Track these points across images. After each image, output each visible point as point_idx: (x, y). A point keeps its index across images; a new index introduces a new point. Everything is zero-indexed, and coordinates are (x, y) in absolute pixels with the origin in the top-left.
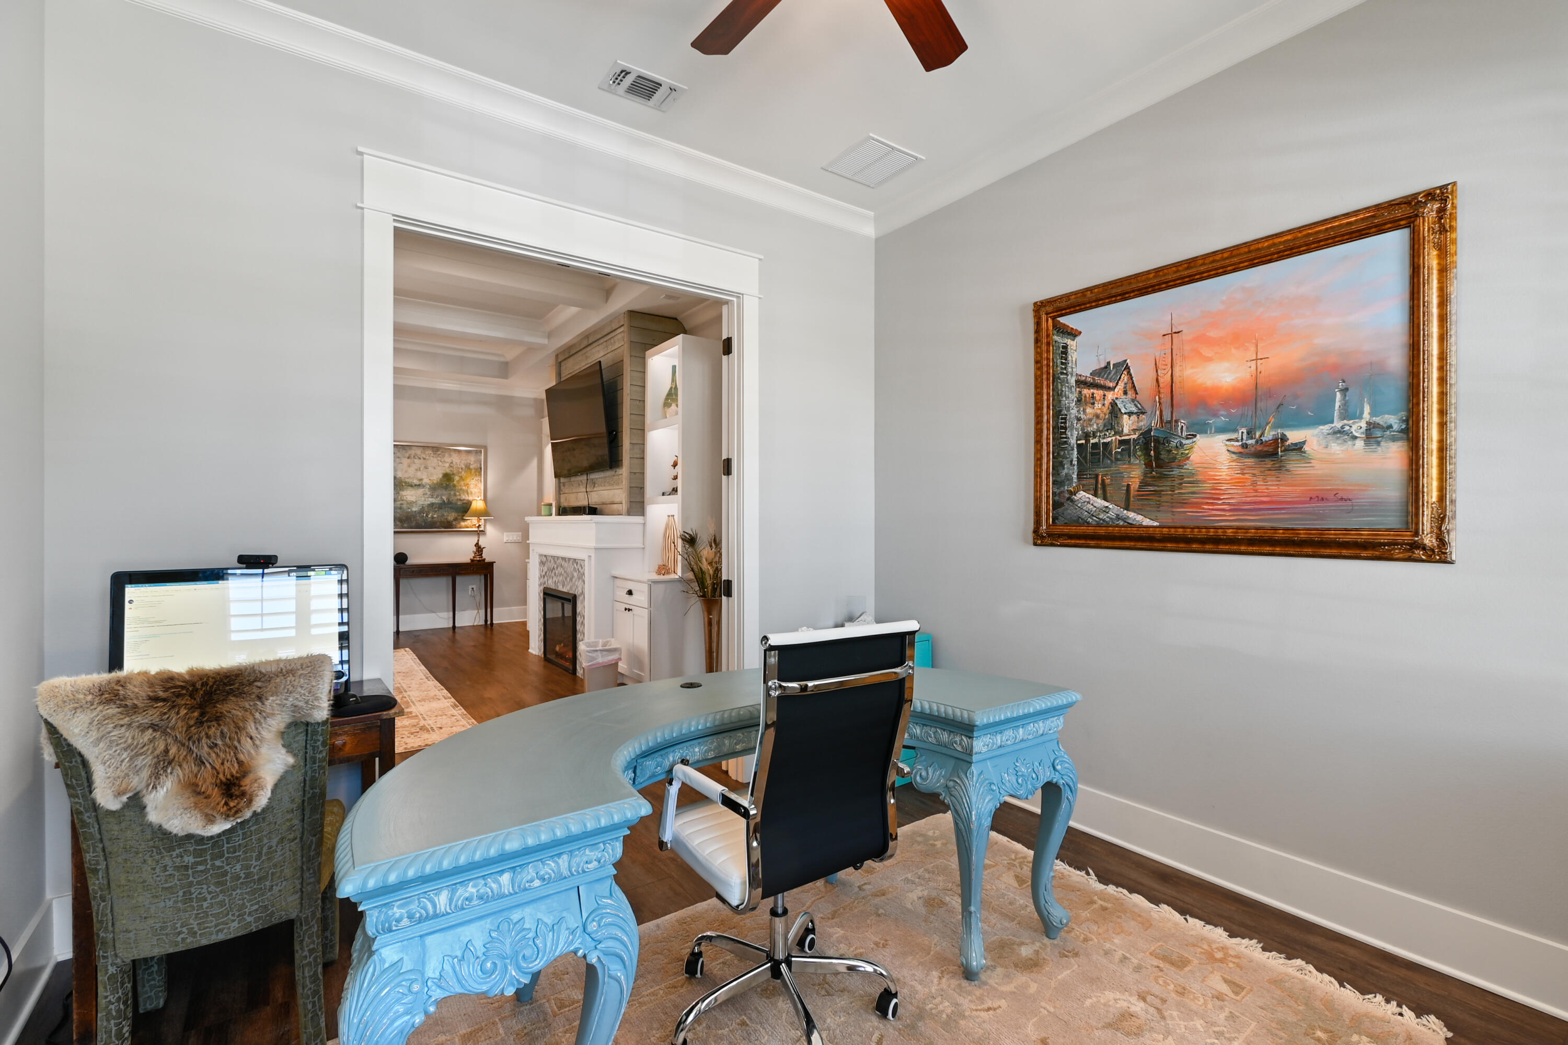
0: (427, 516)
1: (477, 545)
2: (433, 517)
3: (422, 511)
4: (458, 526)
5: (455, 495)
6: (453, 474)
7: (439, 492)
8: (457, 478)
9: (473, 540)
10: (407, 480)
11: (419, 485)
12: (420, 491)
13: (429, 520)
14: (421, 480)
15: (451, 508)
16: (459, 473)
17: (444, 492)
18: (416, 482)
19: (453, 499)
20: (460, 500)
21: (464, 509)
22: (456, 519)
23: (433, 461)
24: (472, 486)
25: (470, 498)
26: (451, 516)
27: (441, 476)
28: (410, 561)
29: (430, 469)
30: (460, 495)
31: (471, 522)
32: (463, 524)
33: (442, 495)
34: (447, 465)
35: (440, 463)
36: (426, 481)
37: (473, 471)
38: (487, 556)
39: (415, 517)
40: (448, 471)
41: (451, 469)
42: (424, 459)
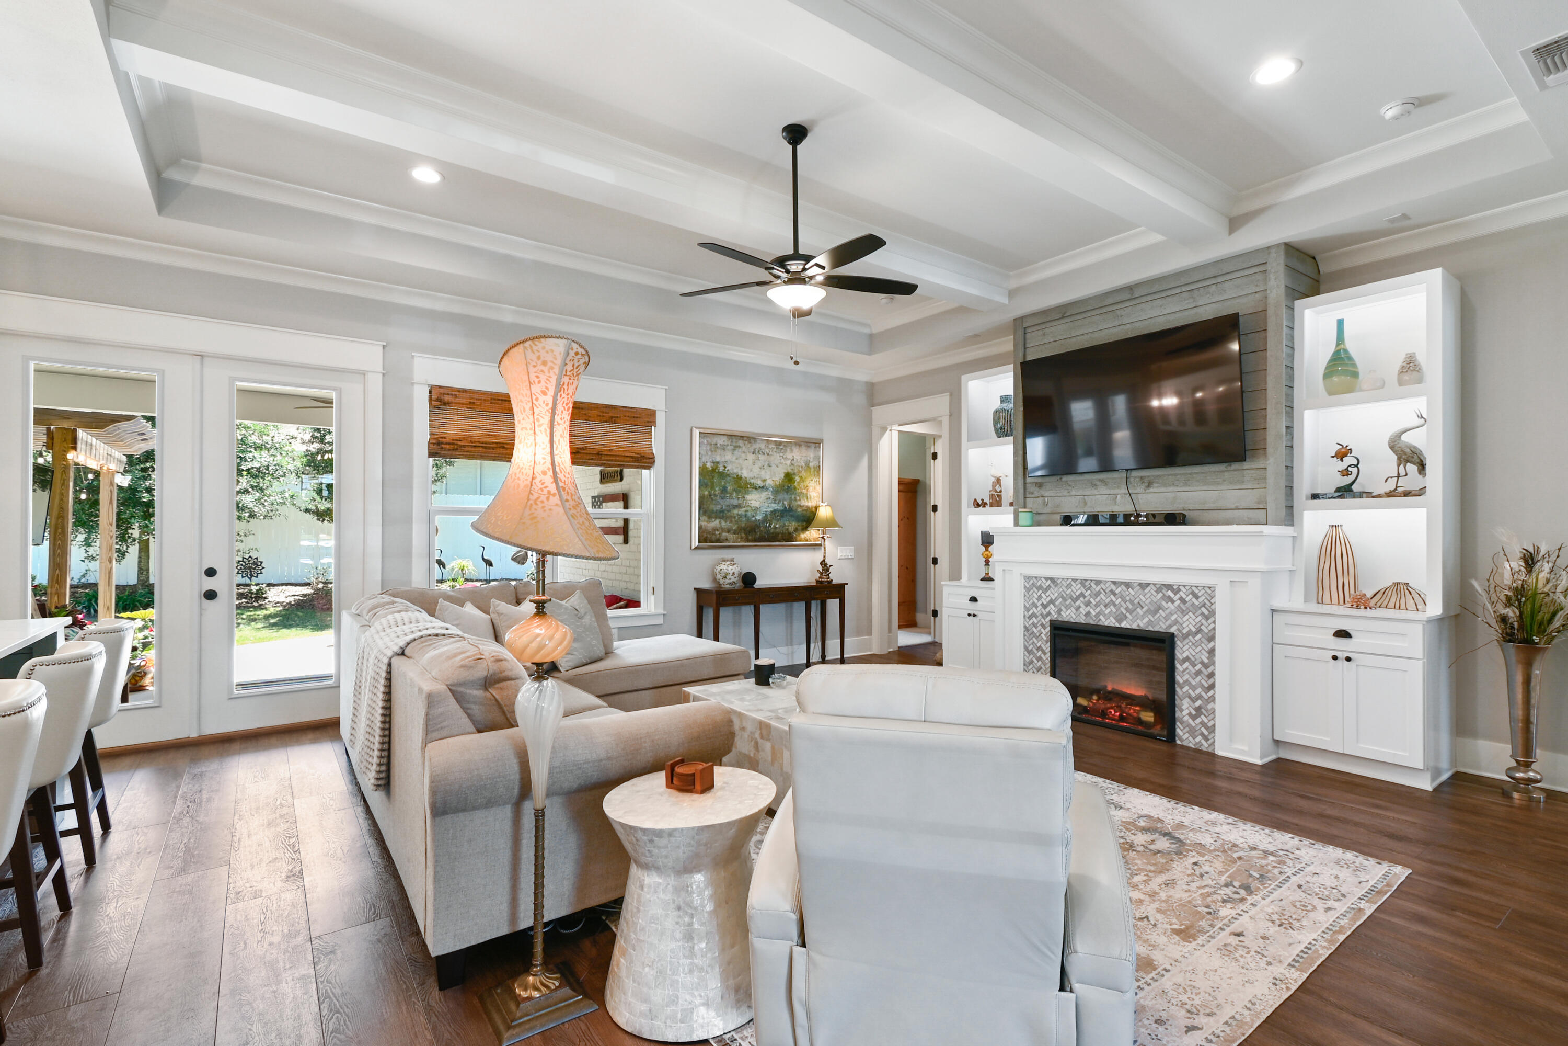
0: (770, 526)
1: (823, 563)
2: (775, 528)
3: (765, 519)
4: (798, 538)
5: (795, 500)
6: (794, 474)
7: (780, 496)
8: (797, 479)
9: (818, 556)
10: (752, 481)
11: (763, 487)
12: (764, 495)
13: (772, 531)
14: (765, 480)
15: (792, 516)
16: (800, 472)
17: (786, 496)
18: (760, 483)
19: (795, 504)
20: (800, 506)
21: (808, 519)
22: (796, 530)
23: (776, 457)
24: (811, 489)
25: (811, 504)
26: (792, 525)
27: (782, 476)
28: (759, 584)
29: (773, 466)
30: (800, 500)
31: (812, 534)
32: (803, 536)
33: (784, 500)
34: (789, 462)
35: (783, 460)
36: (769, 482)
37: (812, 470)
38: (836, 577)
39: (759, 527)
40: (790, 471)
41: (792, 467)
42: (768, 454)
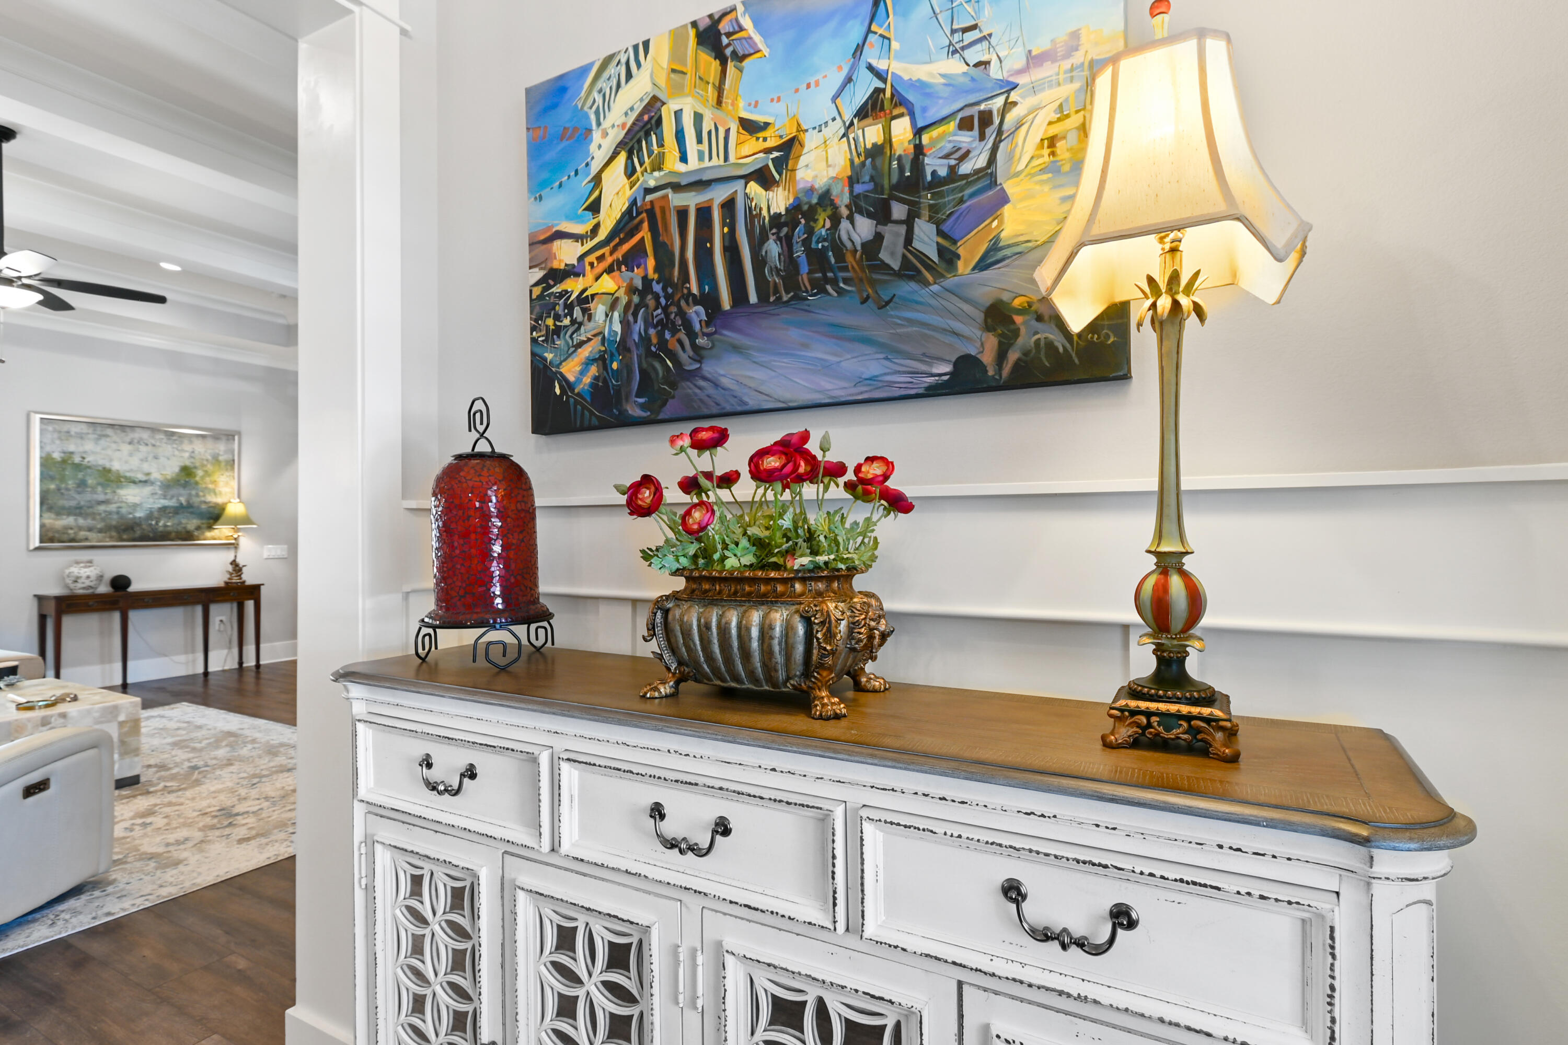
0: (157, 524)
1: (234, 563)
2: (165, 526)
3: (150, 516)
4: (202, 537)
5: (197, 495)
6: (195, 467)
7: (174, 491)
8: (200, 473)
9: (229, 556)
10: (128, 474)
11: (146, 482)
12: (147, 490)
13: (161, 529)
14: (148, 474)
15: (192, 513)
16: (203, 466)
17: (182, 491)
18: (141, 477)
19: (195, 501)
20: (205, 502)
21: (214, 516)
22: (198, 528)
23: (166, 449)
24: (221, 484)
25: (219, 500)
26: (191, 523)
27: (177, 470)
28: (134, 588)
29: (162, 460)
30: (204, 496)
31: (222, 532)
32: (208, 534)
33: (180, 495)
34: (187, 455)
35: (177, 453)
36: (156, 475)
37: (223, 464)
38: (249, 578)
39: (139, 525)
40: (188, 463)
41: (192, 460)
42: (154, 445)
